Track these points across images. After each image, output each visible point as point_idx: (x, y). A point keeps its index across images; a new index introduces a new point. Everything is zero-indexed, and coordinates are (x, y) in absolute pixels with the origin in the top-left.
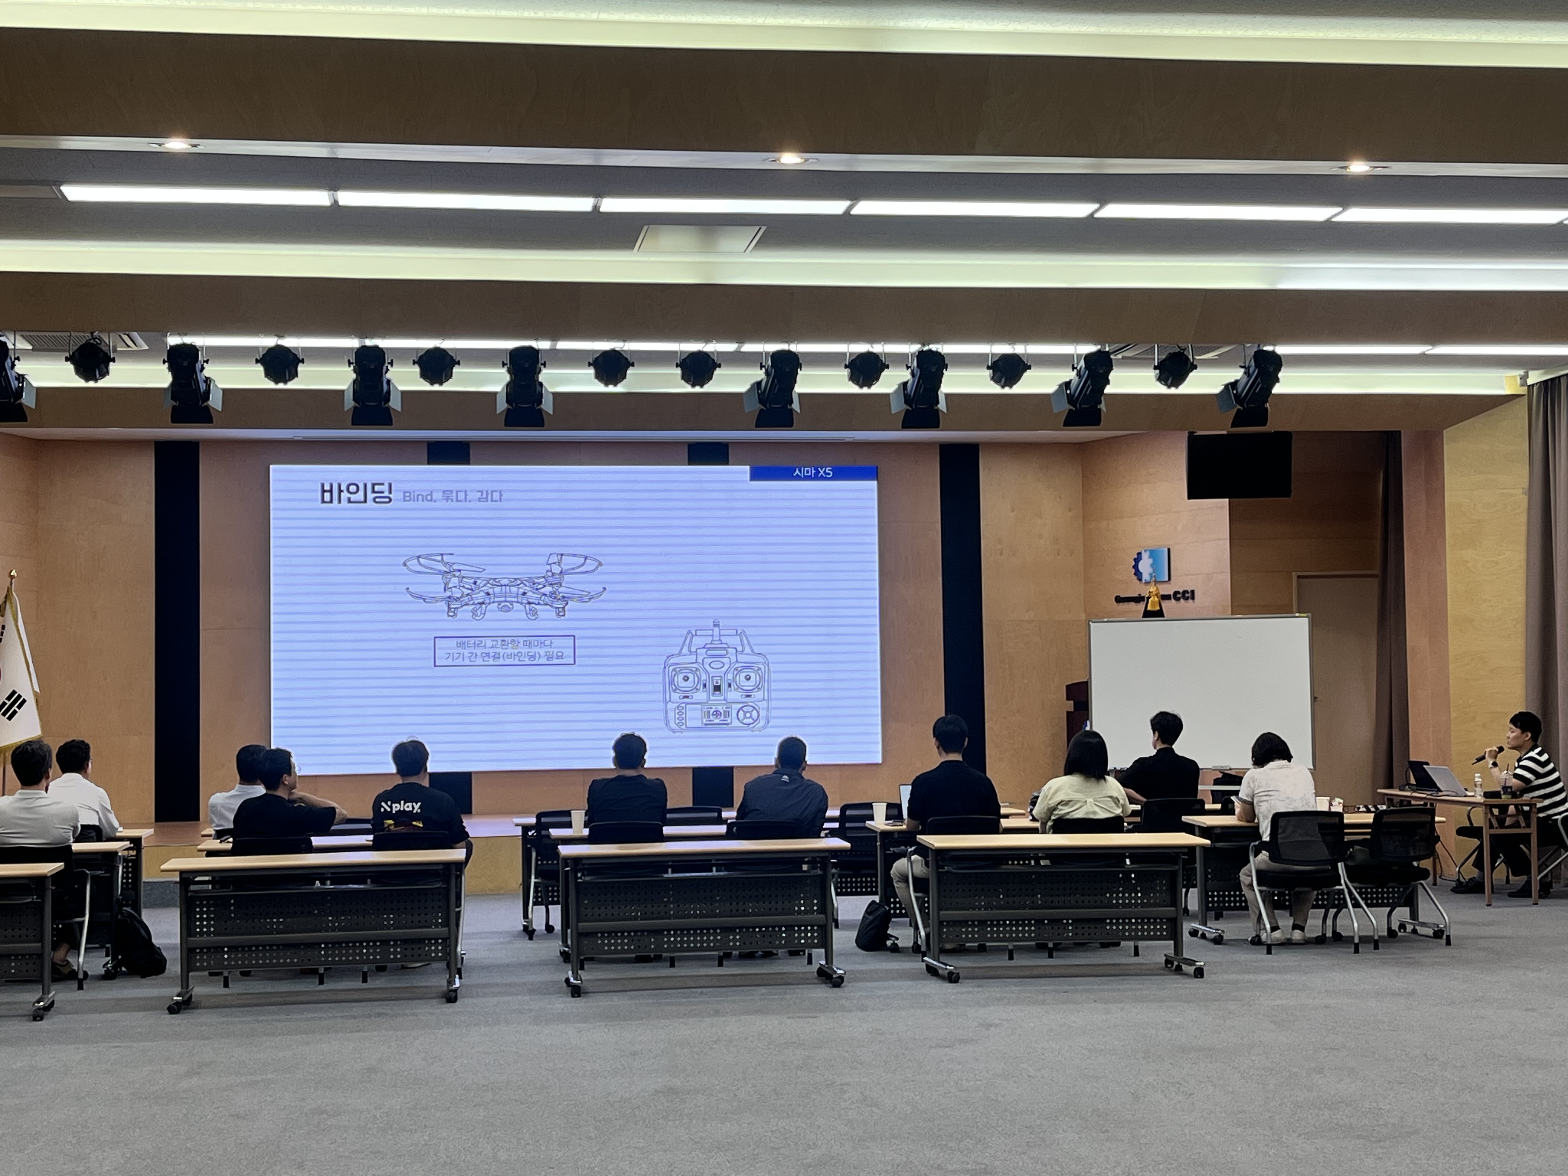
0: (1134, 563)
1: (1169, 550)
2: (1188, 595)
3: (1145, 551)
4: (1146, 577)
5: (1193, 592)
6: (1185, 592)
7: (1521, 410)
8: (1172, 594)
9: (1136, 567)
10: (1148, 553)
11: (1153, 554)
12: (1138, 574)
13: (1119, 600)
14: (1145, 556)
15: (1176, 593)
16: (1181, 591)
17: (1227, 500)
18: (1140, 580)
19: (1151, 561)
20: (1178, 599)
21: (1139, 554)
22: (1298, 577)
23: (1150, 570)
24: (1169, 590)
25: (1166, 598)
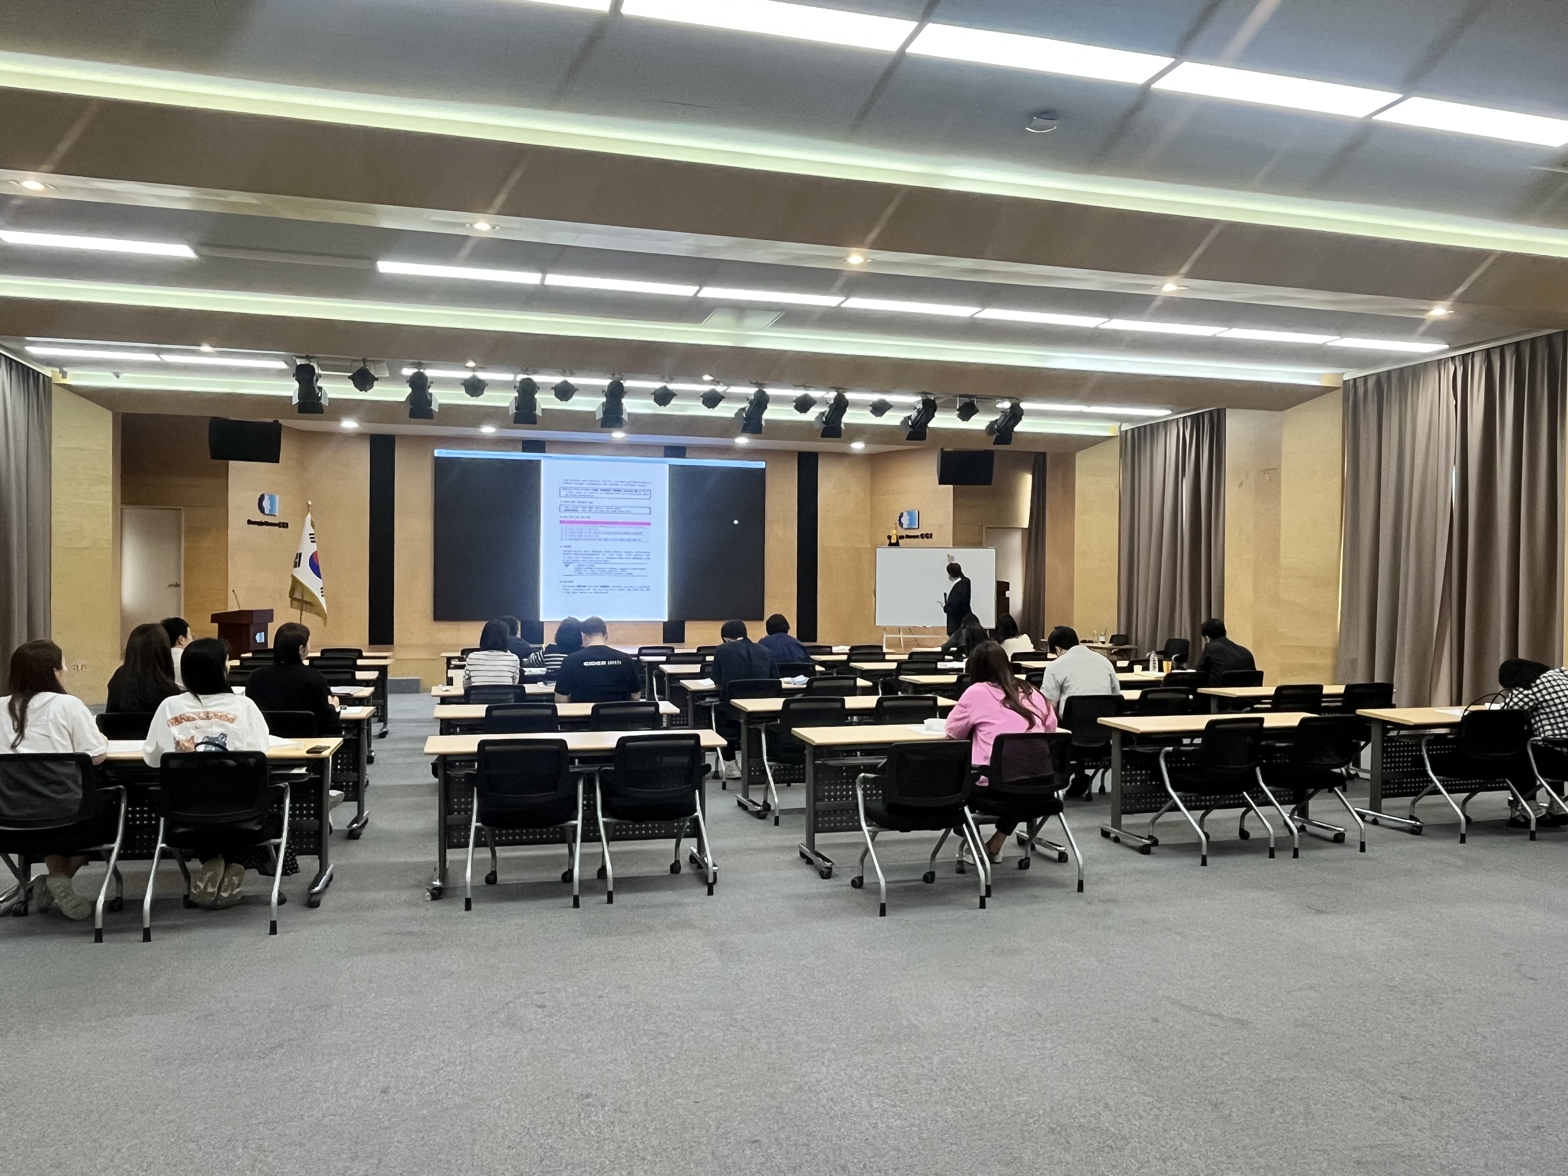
0: (898, 518)
1: (918, 512)
2: (928, 536)
3: (905, 512)
4: (905, 526)
5: (931, 534)
6: (927, 534)
7: (1116, 445)
8: (919, 534)
9: (900, 520)
10: (907, 513)
11: (910, 513)
12: (901, 524)
14: (905, 514)
15: (922, 535)
17: (951, 486)
18: (902, 527)
19: (908, 517)
20: (923, 538)
21: (902, 514)
22: (987, 528)
23: (908, 522)
24: (918, 533)
25: (916, 537)
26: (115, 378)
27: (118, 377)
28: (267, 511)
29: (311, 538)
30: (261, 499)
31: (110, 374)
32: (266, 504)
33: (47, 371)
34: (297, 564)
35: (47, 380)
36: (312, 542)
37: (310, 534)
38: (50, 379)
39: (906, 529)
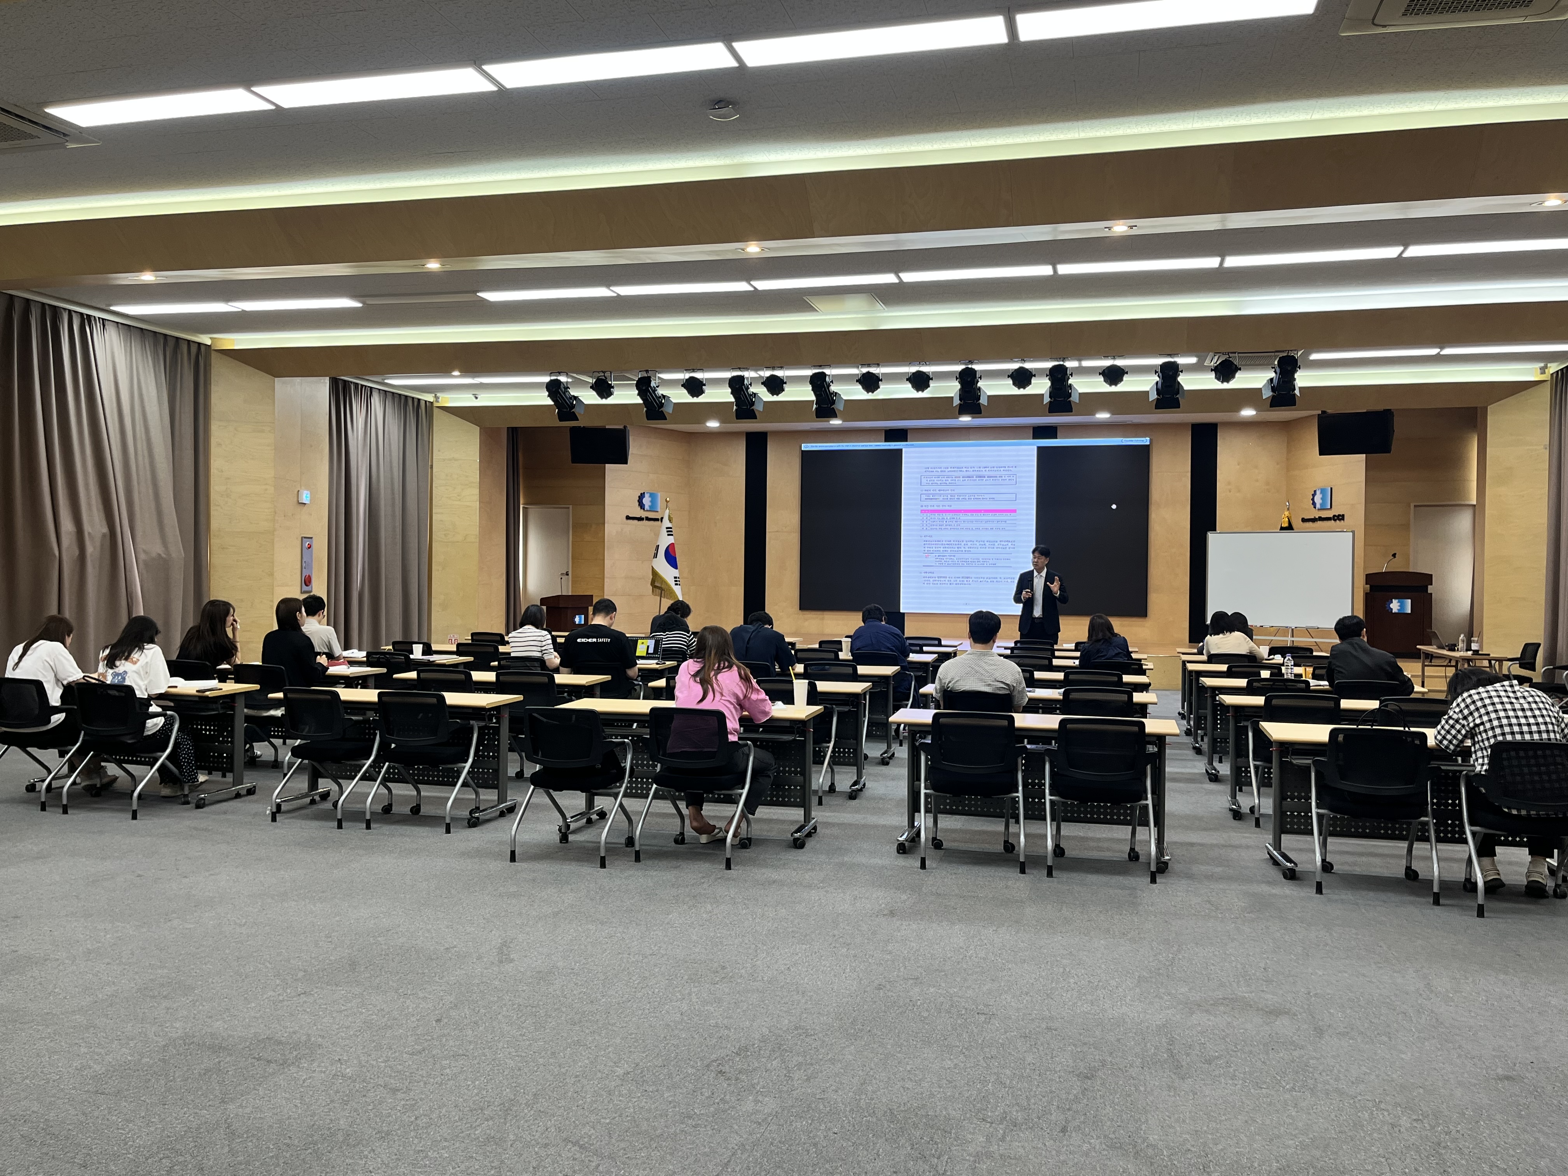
0: (1312, 497)
1: (1331, 489)
2: (1340, 518)
3: (1318, 489)
4: (1318, 506)
5: (1343, 515)
6: (1339, 515)
7: (1548, 390)
8: (1332, 516)
9: (1313, 499)
10: (1320, 491)
11: (1323, 491)
12: (1314, 504)
13: (1304, 520)
14: (1318, 492)
15: (1334, 516)
16: (1337, 515)
17: (1363, 456)
18: (1315, 507)
19: (1321, 496)
20: (1335, 520)
21: (1315, 491)
22: (1415, 506)
23: (1321, 501)
24: (1329, 514)
25: (1329, 519)
26: (474, 399)
27: (476, 398)
28: (647, 507)
29: (668, 531)
30: (641, 497)
31: (471, 396)
32: (646, 501)
33: (429, 398)
34: (656, 556)
35: (429, 405)
36: (668, 535)
37: (667, 528)
38: (432, 403)
39: (1318, 509)
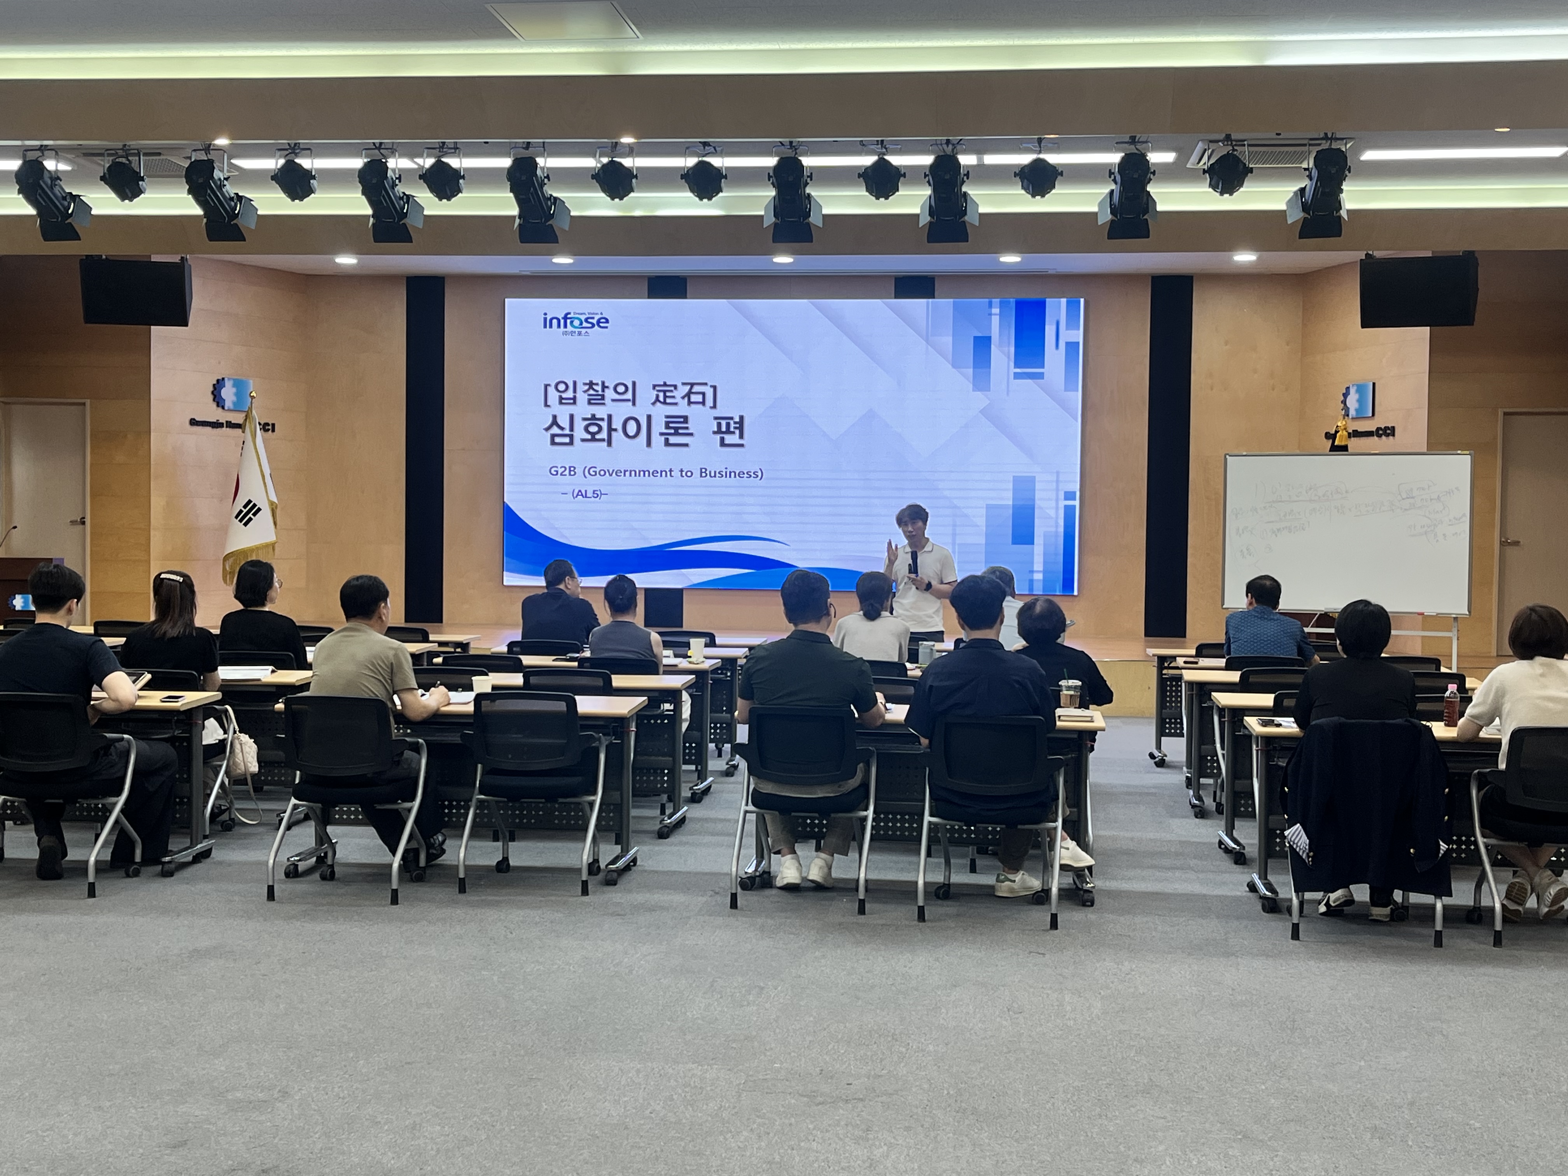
0: (1342, 398)
1: (1374, 384)
2: (1388, 432)
3: (1353, 385)
4: (1352, 413)
5: (1393, 428)
6: (1386, 428)
8: (1374, 430)
9: (1344, 402)
10: (1355, 388)
11: (1361, 389)
12: (1346, 409)
14: (1353, 391)
15: (1378, 429)
16: (1383, 427)
17: (1427, 331)
18: (1348, 415)
19: (1357, 396)
20: (1379, 436)
21: (1348, 388)
22: (1505, 414)
23: (1356, 405)
24: (1371, 426)
25: (1369, 434)
28: (228, 404)
30: (218, 385)
39: (1353, 418)
